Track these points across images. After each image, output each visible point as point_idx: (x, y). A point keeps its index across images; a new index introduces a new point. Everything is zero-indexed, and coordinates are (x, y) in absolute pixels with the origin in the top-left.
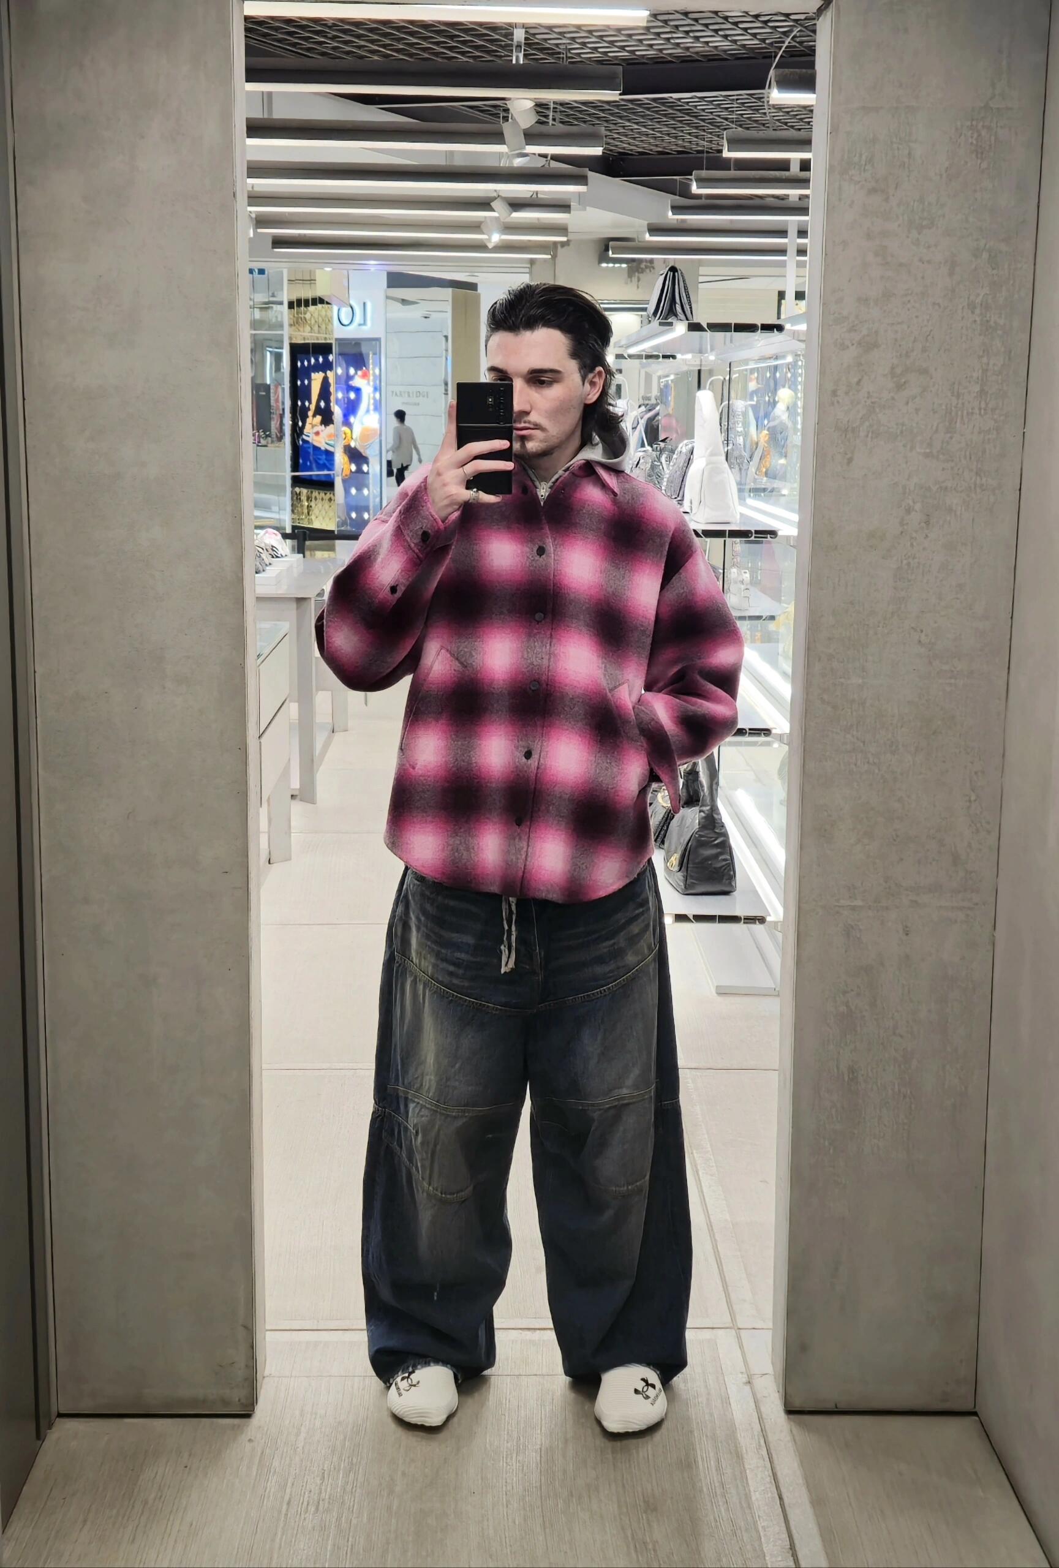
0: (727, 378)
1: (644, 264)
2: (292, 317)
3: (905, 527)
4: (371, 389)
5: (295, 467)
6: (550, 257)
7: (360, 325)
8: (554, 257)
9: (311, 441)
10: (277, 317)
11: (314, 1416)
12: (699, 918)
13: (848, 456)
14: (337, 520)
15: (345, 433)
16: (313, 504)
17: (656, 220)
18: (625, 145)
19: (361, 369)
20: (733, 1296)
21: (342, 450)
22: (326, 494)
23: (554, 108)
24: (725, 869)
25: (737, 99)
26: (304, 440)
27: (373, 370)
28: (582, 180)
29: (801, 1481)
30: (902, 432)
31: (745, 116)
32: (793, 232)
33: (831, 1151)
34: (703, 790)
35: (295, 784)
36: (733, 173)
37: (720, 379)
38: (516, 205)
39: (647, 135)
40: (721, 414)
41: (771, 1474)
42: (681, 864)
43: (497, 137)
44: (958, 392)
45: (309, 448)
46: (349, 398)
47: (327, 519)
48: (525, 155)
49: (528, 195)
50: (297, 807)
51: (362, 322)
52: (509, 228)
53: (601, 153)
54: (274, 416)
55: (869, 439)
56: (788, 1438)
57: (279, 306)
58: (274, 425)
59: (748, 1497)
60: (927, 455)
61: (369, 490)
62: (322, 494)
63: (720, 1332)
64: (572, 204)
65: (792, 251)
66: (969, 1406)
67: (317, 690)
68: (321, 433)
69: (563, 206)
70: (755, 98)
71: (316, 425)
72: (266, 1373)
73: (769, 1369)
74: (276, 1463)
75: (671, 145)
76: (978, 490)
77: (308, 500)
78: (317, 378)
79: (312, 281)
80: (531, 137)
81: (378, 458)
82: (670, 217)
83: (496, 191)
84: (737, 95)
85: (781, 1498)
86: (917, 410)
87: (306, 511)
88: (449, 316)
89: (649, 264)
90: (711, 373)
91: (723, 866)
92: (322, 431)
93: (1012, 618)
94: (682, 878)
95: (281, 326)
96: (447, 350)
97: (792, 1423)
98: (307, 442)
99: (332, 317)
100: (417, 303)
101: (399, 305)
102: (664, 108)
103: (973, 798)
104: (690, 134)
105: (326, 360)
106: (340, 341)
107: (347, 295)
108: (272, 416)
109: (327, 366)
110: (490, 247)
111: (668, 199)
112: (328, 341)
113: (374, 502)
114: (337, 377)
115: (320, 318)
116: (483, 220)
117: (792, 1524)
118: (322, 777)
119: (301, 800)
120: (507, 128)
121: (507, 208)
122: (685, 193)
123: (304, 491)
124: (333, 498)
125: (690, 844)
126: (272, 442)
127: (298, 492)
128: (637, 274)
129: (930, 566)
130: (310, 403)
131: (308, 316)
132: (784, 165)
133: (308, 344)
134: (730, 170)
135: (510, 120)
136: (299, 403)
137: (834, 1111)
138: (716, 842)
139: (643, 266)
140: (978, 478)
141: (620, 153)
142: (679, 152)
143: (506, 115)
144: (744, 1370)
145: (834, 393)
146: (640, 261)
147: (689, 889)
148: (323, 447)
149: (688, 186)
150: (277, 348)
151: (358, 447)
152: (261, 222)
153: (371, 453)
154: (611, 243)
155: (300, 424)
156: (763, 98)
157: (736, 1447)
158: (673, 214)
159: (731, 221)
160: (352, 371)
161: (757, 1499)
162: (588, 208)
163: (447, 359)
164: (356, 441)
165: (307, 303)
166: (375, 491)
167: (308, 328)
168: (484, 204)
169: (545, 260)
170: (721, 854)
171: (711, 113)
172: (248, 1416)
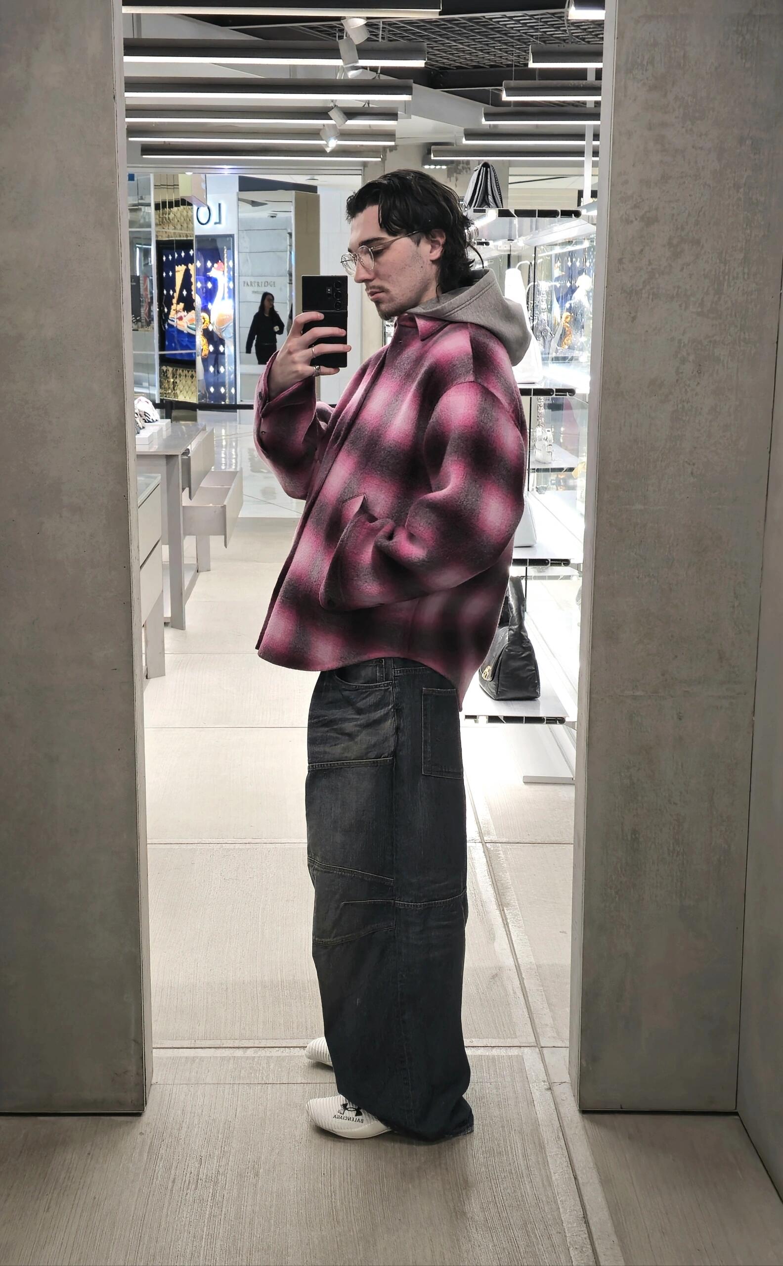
0: (533, 263)
1: (461, 165)
2: (158, 217)
3: (681, 375)
4: (226, 279)
5: (162, 347)
6: (380, 159)
7: (216, 223)
8: (384, 160)
9: (175, 326)
10: (144, 218)
11: (193, 1115)
12: (509, 719)
13: (632, 315)
14: (198, 393)
15: (204, 319)
16: (178, 380)
17: (472, 126)
18: (446, 61)
19: (217, 262)
20: (537, 1021)
21: (202, 333)
22: (188, 371)
23: (383, 28)
24: (531, 679)
25: (541, 18)
26: (169, 324)
27: (228, 262)
28: (407, 90)
29: (591, 1165)
30: (677, 294)
31: (548, 33)
32: (589, 135)
33: (617, 899)
34: (512, 612)
35: (168, 613)
36: (537, 83)
37: (526, 263)
38: (351, 113)
39: (463, 51)
40: (528, 293)
41: (568, 1160)
42: (493, 675)
43: (334, 53)
44: (725, 259)
45: (174, 332)
46: (206, 288)
47: (190, 393)
48: (357, 68)
49: (361, 105)
50: (169, 634)
51: (218, 221)
52: (344, 135)
53: (423, 65)
54: (144, 304)
55: (650, 300)
56: (582, 1132)
57: (146, 208)
58: (144, 311)
59: (549, 1178)
60: (698, 314)
61: (225, 368)
62: (186, 372)
63: (526, 1050)
64: (399, 113)
65: (588, 152)
66: (731, 1107)
67: (185, 535)
68: (184, 318)
69: (391, 115)
70: (557, 17)
71: (179, 311)
72: (154, 1081)
73: (567, 1078)
74: (162, 1151)
75: (487, 59)
76: (742, 344)
77: (173, 377)
78: (180, 270)
79: (175, 186)
80: (364, 52)
81: (232, 340)
82: (483, 123)
83: (332, 101)
84: (542, 15)
85: (576, 1178)
86: (691, 275)
87: (172, 386)
88: (292, 215)
89: (465, 165)
90: (519, 258)
91: (530, 675)
92: (185, 316)
93: (770, 452)
94: (494, 686)
95: (149, 226)
96: (291, 246)
97: (586, 1121)
98: (172, 326)
99: (192, 216)
100: (266, 204)
101: (249, 207)
102: (478, 27)
103: (736, 604)
104: (500, 50)
105: (187, 254)
106: (200, 238)
107: (205, 197)
108: (142, 304)
109: (189, 260)
110: (328, 152)
111: (482, 108)
112: (189, 238)
113: (229, 378)
114: (197, 270)
115: (182, 218)
116: (322, 128)
117: (585, 1198)
118: (190, 608)
119: (172, 627)
120: (342, 45)
121: (342, 115)
122: (496, 101)
123: (170, 369)
124: (194, 375)
125: (501, 658)
126: (142, 327)
127: (165, 370)
128: (455, 175)
129: (701, 409)
130: (174, 291)
131: (172, 216)
132: (581, 74)
133: (173, 240)
134: (535, 80)
135: (345, 37)
136: (165, 292)
137: (619, 866)
138: (523, 655)
139: (460, 167)
140: (742, 333)
141: (441, 68)
142: (491, 66)
143: (340, 35)
144: (545, 1078)
145: (620, 261)
146: (458, 162)
147: (500, 696)
148: (186, 330)
149: (499, 96)
150: (145, 245)
151: (215, 330)
152: (133, 131)
153: (227, 336)
154: (432, 147)
155: (166, 310)
156: (563, 17)
157: (539, 1139)
158: (486, 120)
159: (537, 126)
160: (209, 264)
161: (556, 1179)
162: (413, 116)
163: (291, 253)
164: (213, 325)
165: (171, 205)
166: (230, 368)
167: (171, 227)
168: (322, 113)
169: (376, 163)
170: (527, 665)
171: (519, 30)
172: (139, 1115)
